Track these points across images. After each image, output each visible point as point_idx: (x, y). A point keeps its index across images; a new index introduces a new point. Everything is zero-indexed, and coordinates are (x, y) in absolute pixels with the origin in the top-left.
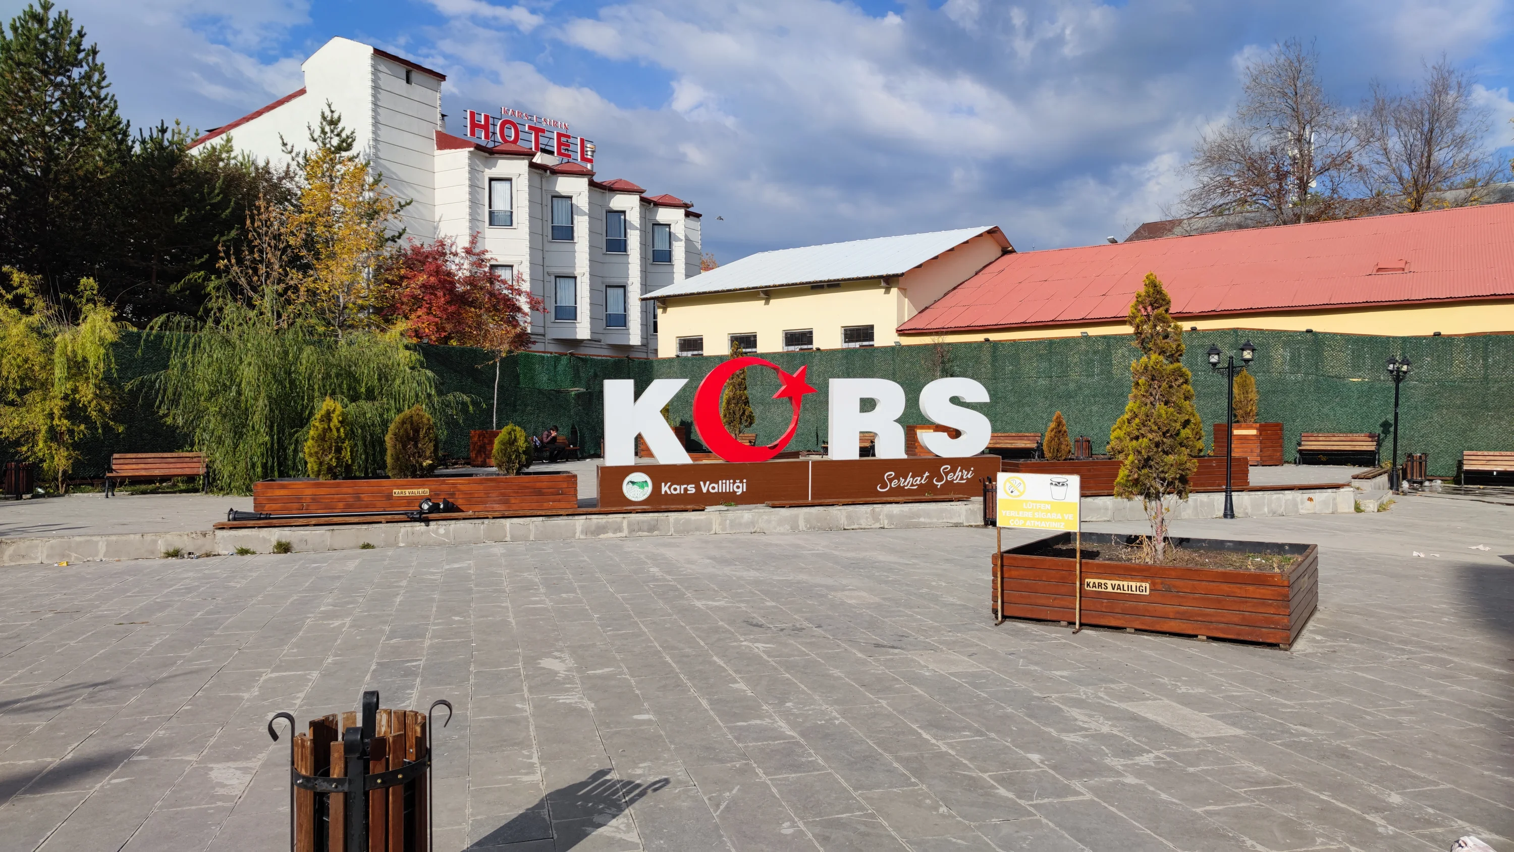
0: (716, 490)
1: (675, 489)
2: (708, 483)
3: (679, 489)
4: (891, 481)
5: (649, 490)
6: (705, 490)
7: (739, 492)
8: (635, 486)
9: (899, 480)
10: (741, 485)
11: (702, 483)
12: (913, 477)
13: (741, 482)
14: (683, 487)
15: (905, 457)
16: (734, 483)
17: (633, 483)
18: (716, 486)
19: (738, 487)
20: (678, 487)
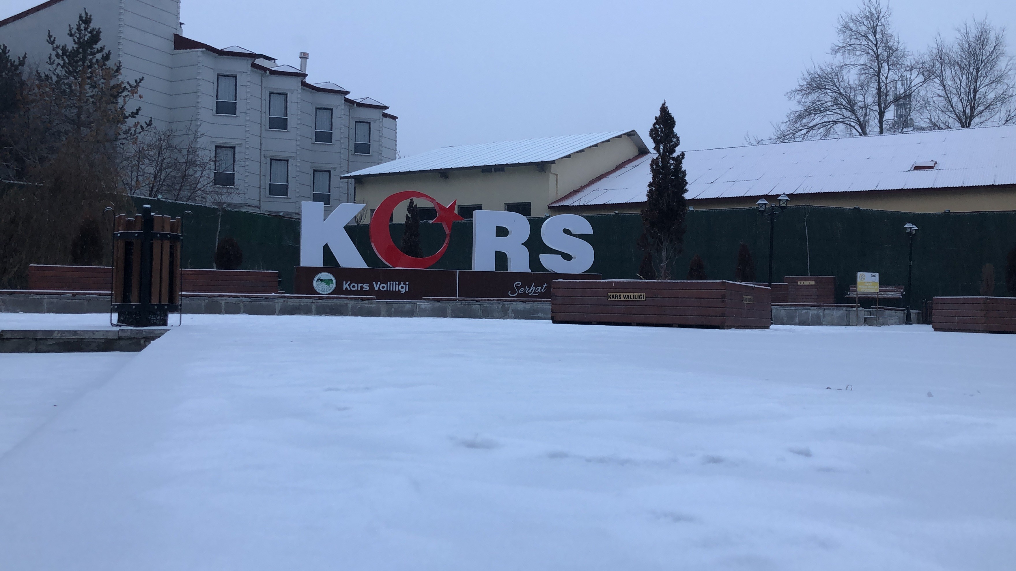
0: (385, 289)
1: (354, 287)
2: (379, 283)
3: (357, 287)
4: (518, 288)
5: (333, 286)
6: (376, 289)
7: (403, 291)
8: (323, 283)
9: (525, 288)
10: (404, 286)
11: (374, 283)
12: (535, 286)
13: (405, 284)
14: (360, 285)
15: (530, 271)
16: (399, 285)
17: (321, 280)
18: (385, 286)
19: (402, 288)
20: (356, 285)
